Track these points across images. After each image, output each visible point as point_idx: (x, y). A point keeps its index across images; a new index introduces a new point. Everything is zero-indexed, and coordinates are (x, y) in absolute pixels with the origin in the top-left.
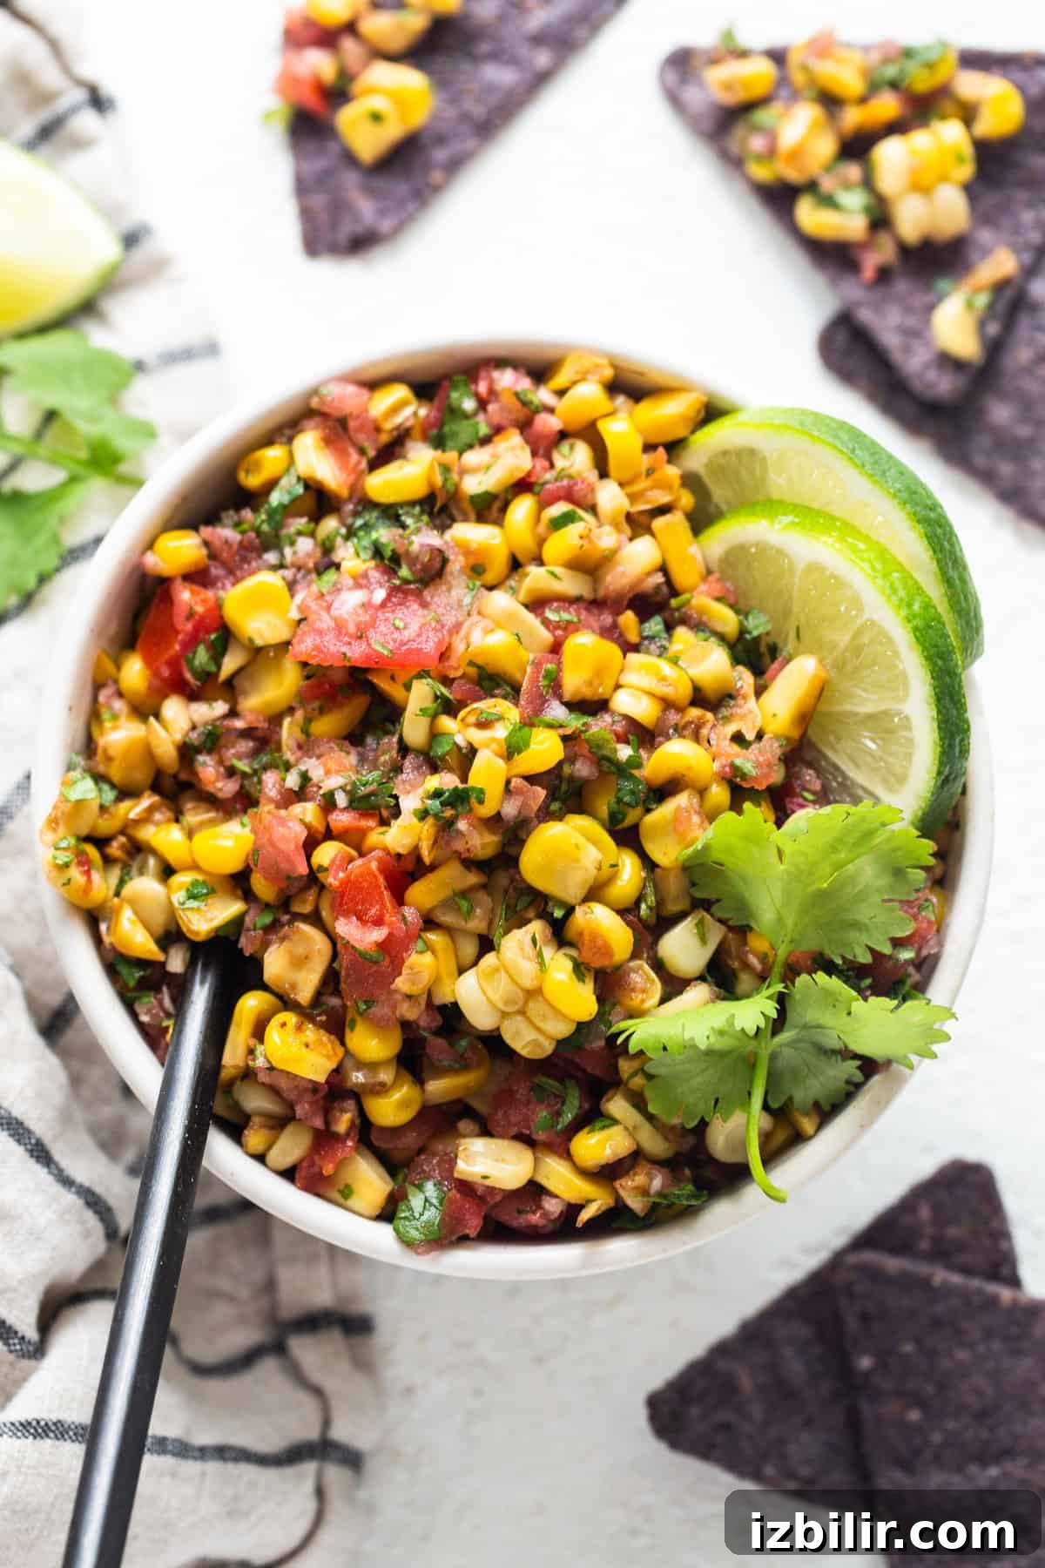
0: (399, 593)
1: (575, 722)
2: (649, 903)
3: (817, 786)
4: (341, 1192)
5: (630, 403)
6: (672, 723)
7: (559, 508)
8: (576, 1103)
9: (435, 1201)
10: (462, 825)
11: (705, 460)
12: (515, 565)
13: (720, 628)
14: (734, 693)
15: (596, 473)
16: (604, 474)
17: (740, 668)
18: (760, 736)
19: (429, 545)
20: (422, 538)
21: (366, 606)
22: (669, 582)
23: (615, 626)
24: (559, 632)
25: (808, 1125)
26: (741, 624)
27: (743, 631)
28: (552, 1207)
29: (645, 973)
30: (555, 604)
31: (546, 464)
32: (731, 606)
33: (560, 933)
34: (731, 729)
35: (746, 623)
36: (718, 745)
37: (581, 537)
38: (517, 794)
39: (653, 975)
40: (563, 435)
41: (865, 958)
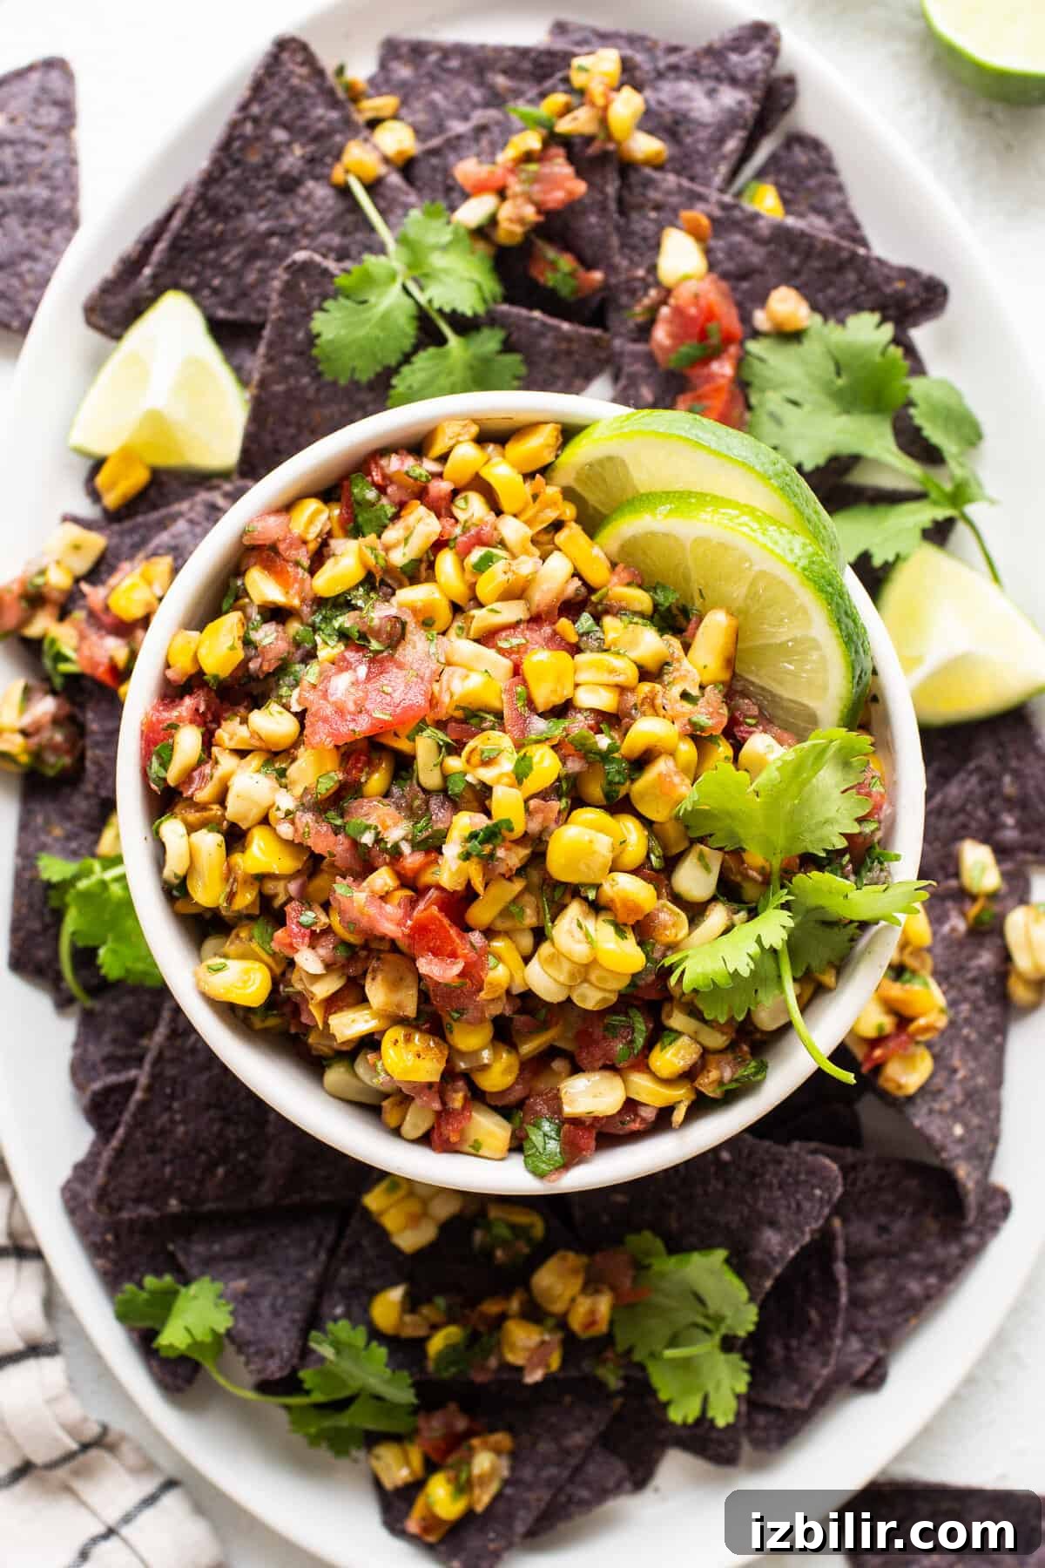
0: (378, 663)
1: (556, 729)
2: (657, 854)
3: (755, 711)
4: (473, 1147)
5: (499, 448)
6: (632, 703)
7: (477, 554)
8: (643, 1028)
9: (553, 1134)
10: (501, 853)
11: (573, 475)
12: (457, 609)
13: (638, 608)
14: (669, 660)
15: (493, 514)
16: (499, 512)
17: (667, 637)
18: (702, 687)
19: (386, 616)
20: (378, 613)
21: (355, 683)
22: (585, 583)
23: (555, 633)
24: (514, 656)
25: (829, 979)
26: (653, 600)
27: (656, 606)
28: (648, 1114)
29: (669, 909)
30: (504, 634)
31: (453, 521)
32: (640, 586)
33: (596, 907)
34: (676, 691)
35: (656, 597)
36: (672, 708)
37: (505, 573)
38: (537, 812)
39: (677, 910)
40: (455, 493)
41: (841, 844)
